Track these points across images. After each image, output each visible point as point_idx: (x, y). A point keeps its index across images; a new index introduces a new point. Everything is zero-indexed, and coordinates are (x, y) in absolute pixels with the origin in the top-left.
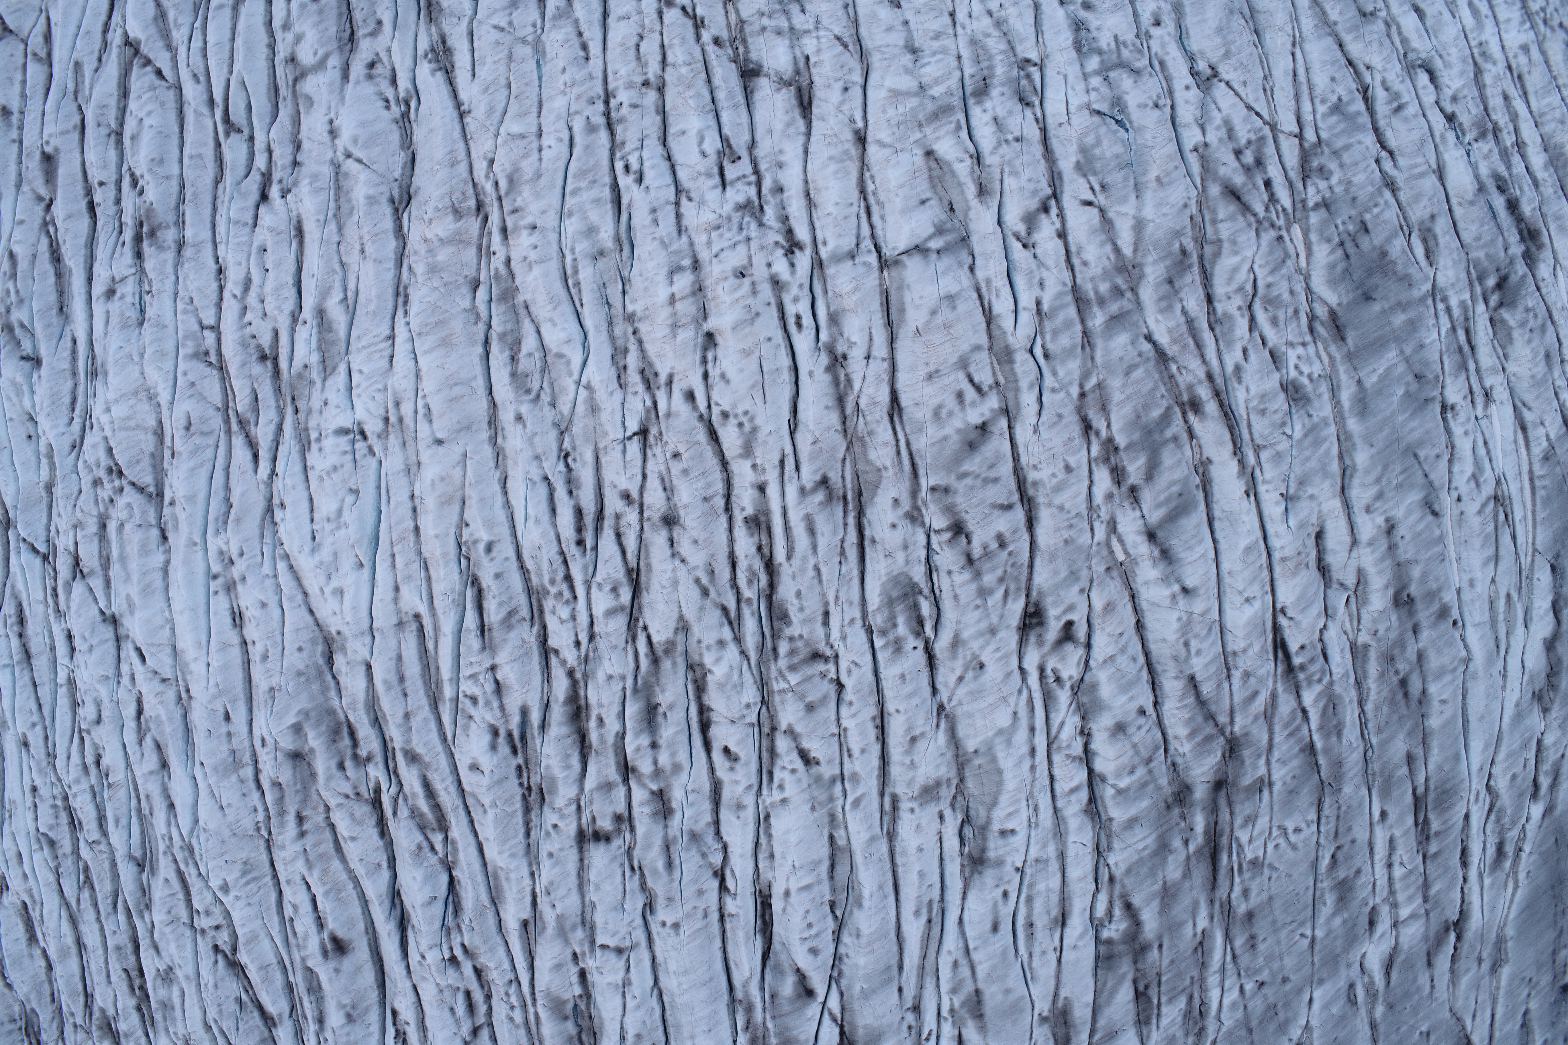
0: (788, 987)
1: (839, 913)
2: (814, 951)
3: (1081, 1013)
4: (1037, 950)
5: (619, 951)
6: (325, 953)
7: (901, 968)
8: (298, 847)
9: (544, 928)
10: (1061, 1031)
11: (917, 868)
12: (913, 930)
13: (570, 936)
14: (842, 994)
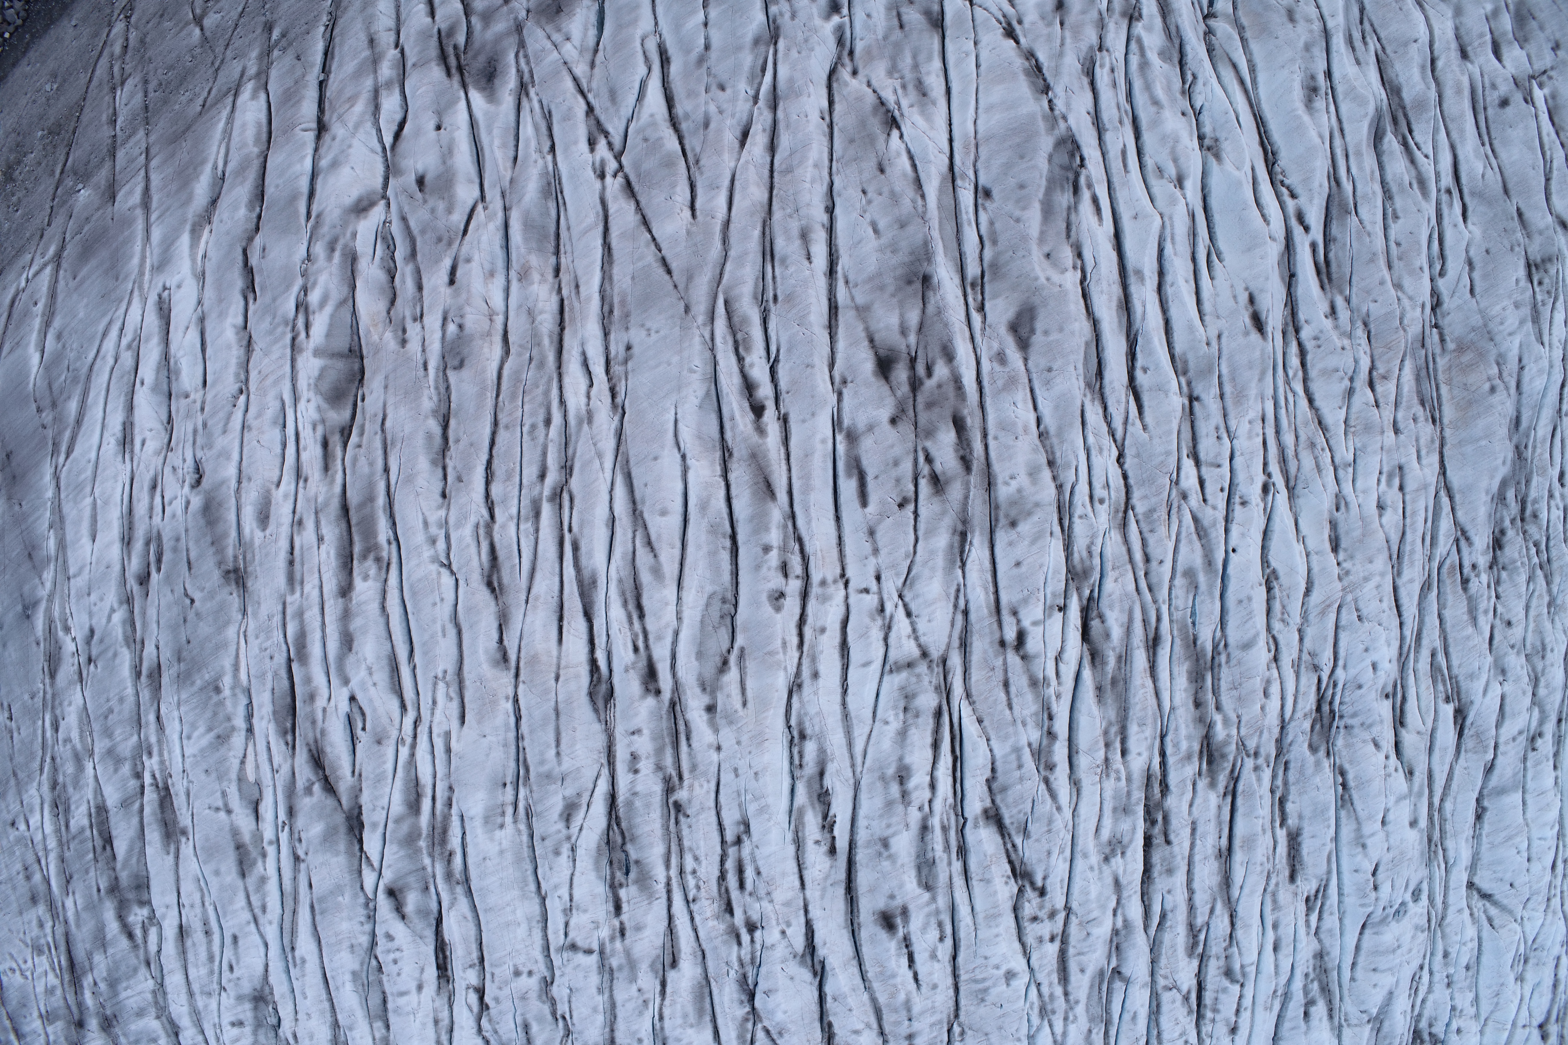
0: (412, 901)
1: (374, 962)
2: (390, 937)
3: (153, 835)
4: (198, 910)
5: (574, 947)
6: (905, 912)
7: (312, 907)
8: (916, 1026)
9: (652, 966)
10: (169, 816)
11: (308, 1002)
12: (305, 945)
13: (623, 961)
14: (362, 888)
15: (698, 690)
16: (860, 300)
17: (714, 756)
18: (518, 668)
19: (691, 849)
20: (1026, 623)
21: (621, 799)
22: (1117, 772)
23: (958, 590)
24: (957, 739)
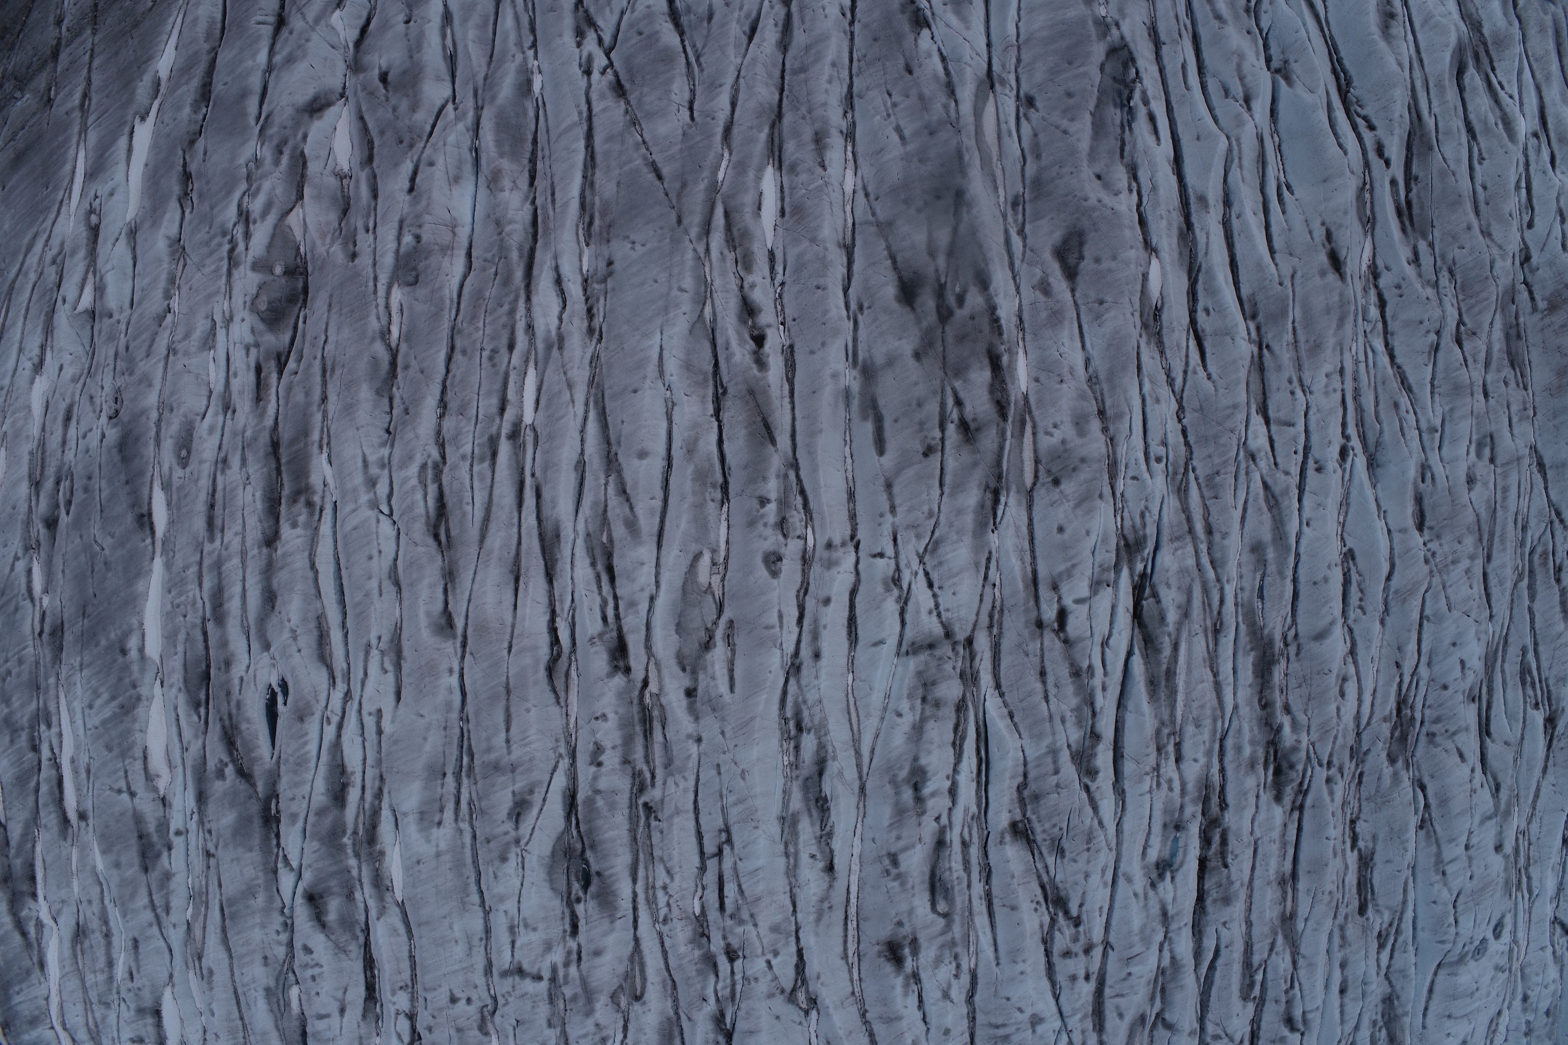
15: (677, 670)
16: (881, 216)
17: (694, 749)
18: (465, 637)
19: (662, 859)
20: (1068, 602)
21: (580, 797)
22: (1170, 781)
23: (989, 560)
24: (983, 737)
